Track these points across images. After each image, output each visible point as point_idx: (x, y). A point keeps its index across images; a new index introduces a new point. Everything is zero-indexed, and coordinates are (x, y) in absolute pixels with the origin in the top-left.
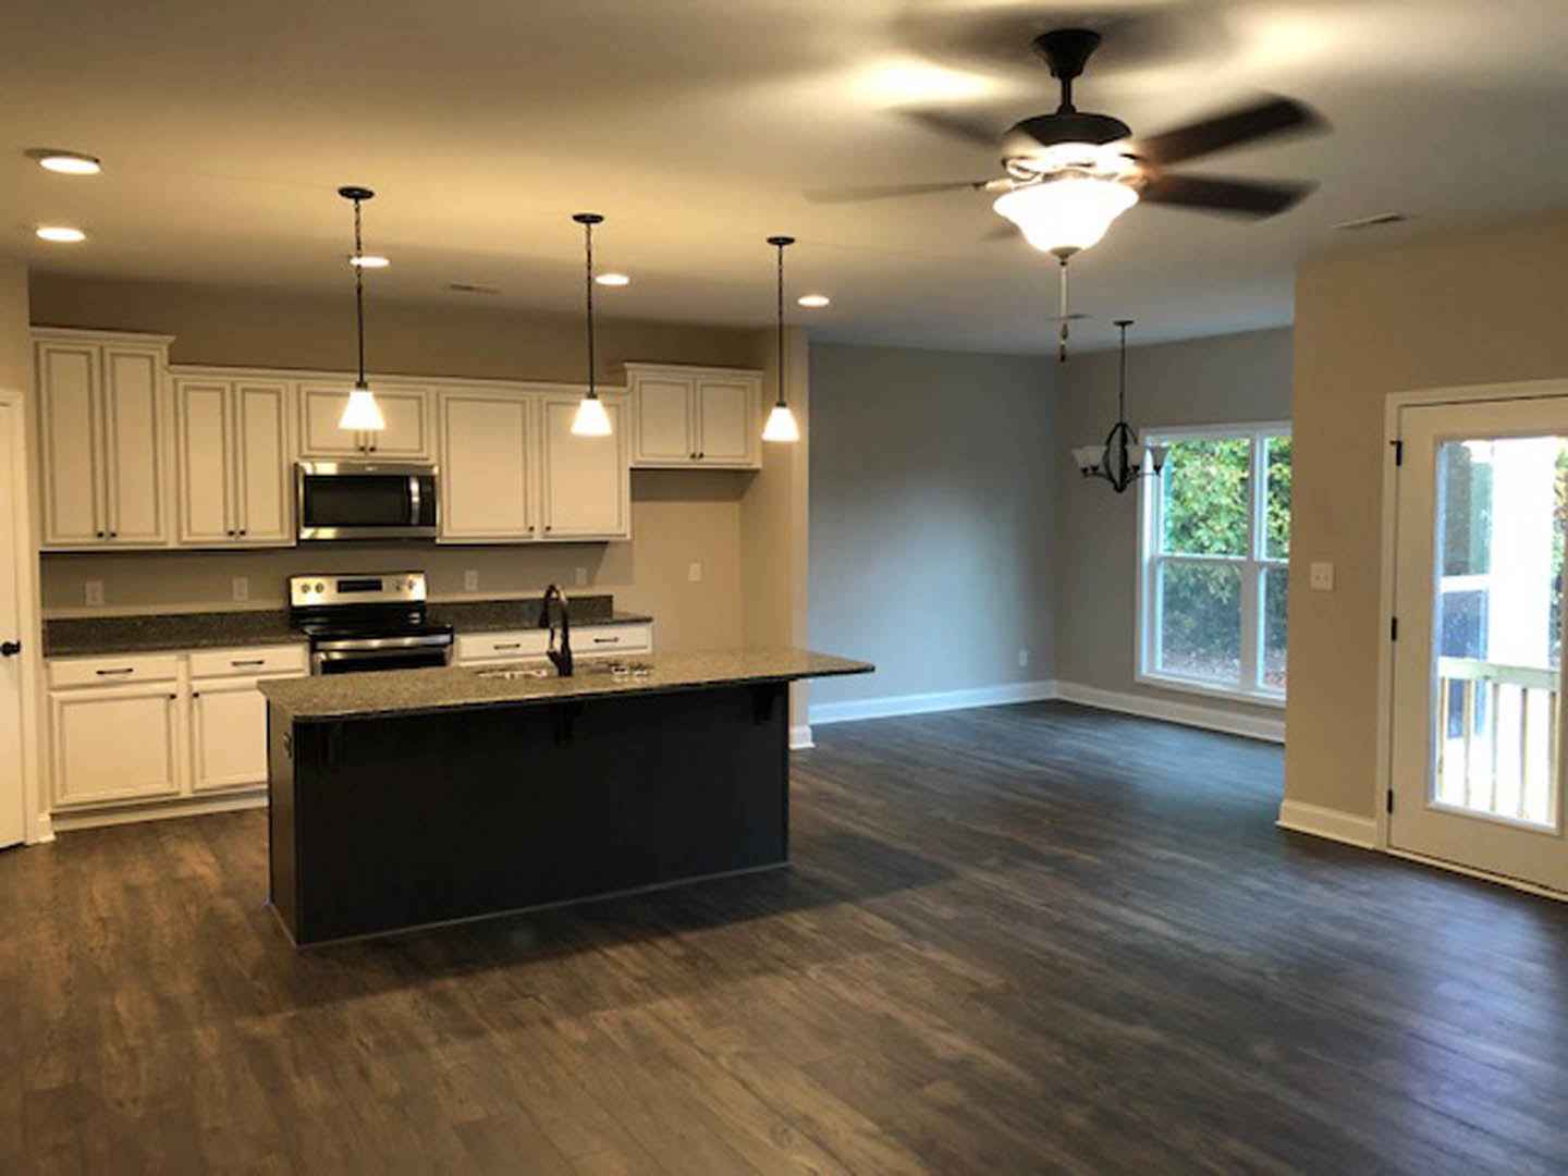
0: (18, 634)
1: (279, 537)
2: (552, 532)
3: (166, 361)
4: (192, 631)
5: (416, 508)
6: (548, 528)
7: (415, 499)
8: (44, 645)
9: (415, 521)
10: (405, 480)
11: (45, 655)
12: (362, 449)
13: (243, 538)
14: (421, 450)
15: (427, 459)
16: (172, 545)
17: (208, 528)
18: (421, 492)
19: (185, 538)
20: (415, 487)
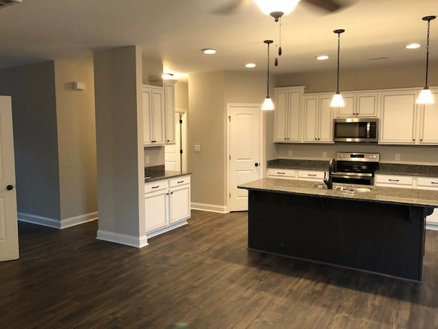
0: (259, 161)
1: (329, 141)
2: (423, 141)
3: (303, 92)
4: (311, 165)
5: (368, 132)
6: (421, 140)
7: (368, 129)
8: (267, 165)
9: (368, 136)
10: (366, 123)
11: (267, 167)
12: (354, 114)
13: (319, 140)
14: (374, 114)
15: (376, 117)
16: (302, 142)
17: (310, 138)
18: (370, 127)
19: (305, 140)
20: (368, 126)
